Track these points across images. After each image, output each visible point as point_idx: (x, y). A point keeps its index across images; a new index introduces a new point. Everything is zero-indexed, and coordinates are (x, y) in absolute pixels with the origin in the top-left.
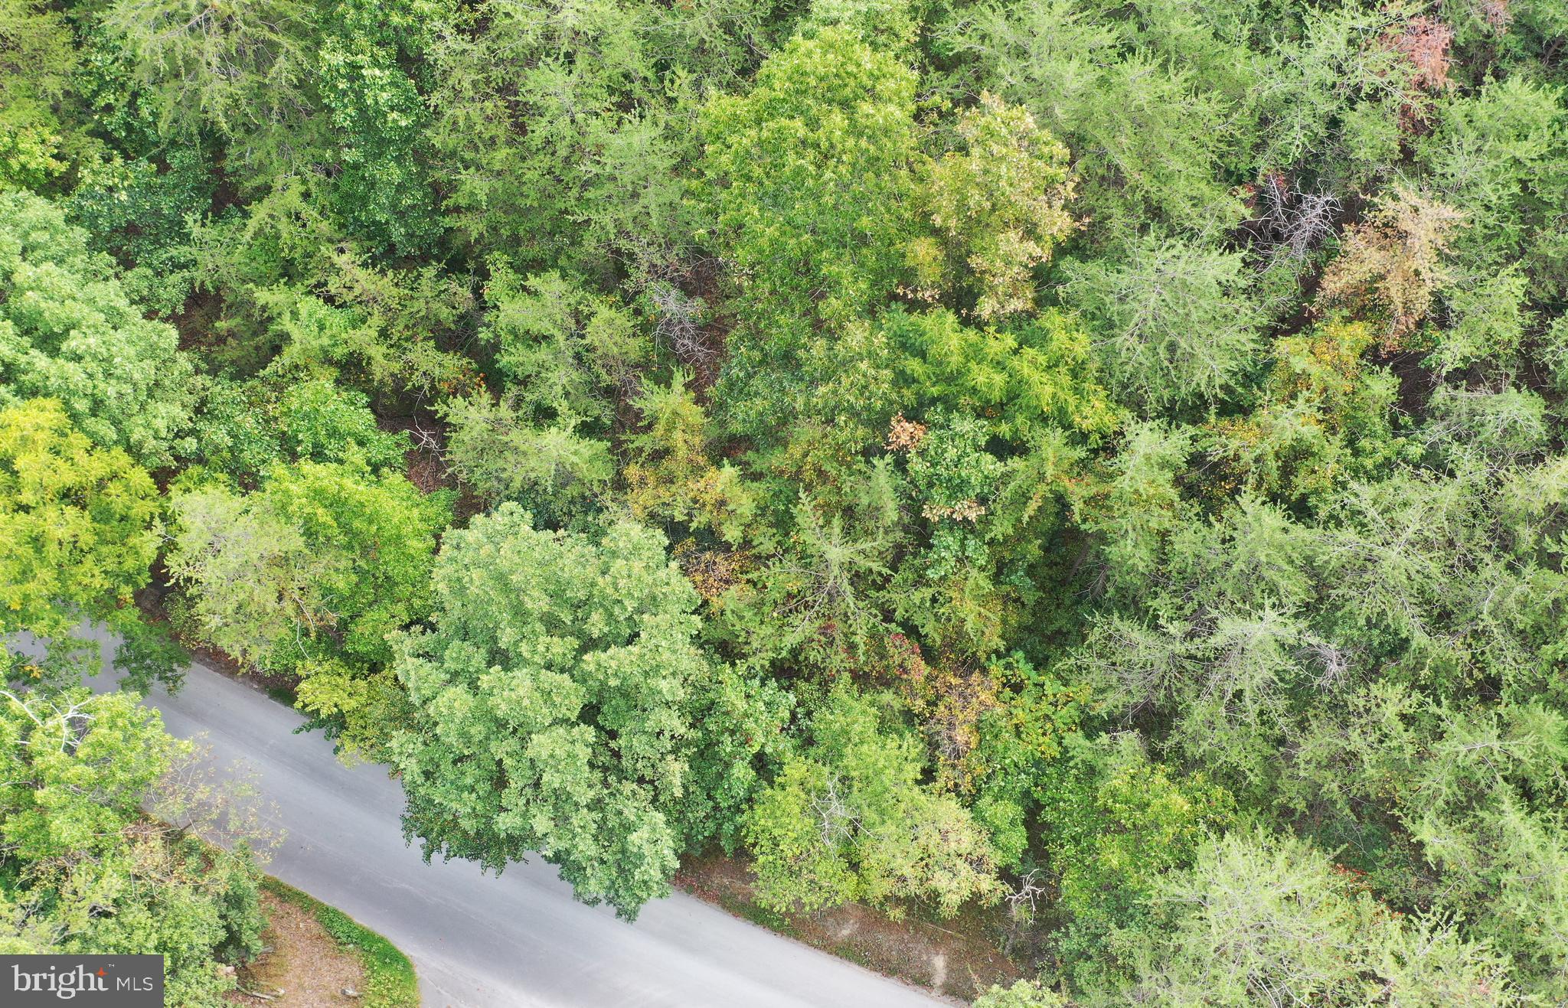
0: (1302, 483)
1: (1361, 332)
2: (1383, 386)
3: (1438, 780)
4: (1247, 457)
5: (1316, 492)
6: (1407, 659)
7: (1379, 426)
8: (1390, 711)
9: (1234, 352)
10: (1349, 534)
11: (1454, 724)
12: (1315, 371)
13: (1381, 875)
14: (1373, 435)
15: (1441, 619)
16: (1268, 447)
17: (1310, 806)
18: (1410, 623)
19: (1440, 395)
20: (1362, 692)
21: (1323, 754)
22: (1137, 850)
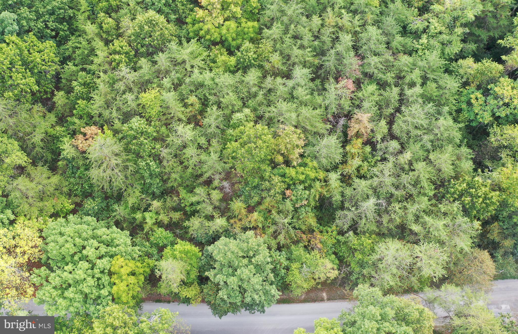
0: (362, 172)
1: (360, 141)
2: (368, 149)
3: (411, 217)
4: (350, 171)
5: (365, 173)
6: (395, 197)
7: (370, 156)
8: (397, 208)
9: (340, 153)
10: (375, 179)
11: (408, 206)
12: (356, 151)
13: (408, 238)
14: (370, 158)
15: (397, 188)
16: (353, 169)
17: (388, 231)
18: (393, 191)
19: (378, 146)
20: (390, 206)
21: (387, 221)
22: (363, 253)
